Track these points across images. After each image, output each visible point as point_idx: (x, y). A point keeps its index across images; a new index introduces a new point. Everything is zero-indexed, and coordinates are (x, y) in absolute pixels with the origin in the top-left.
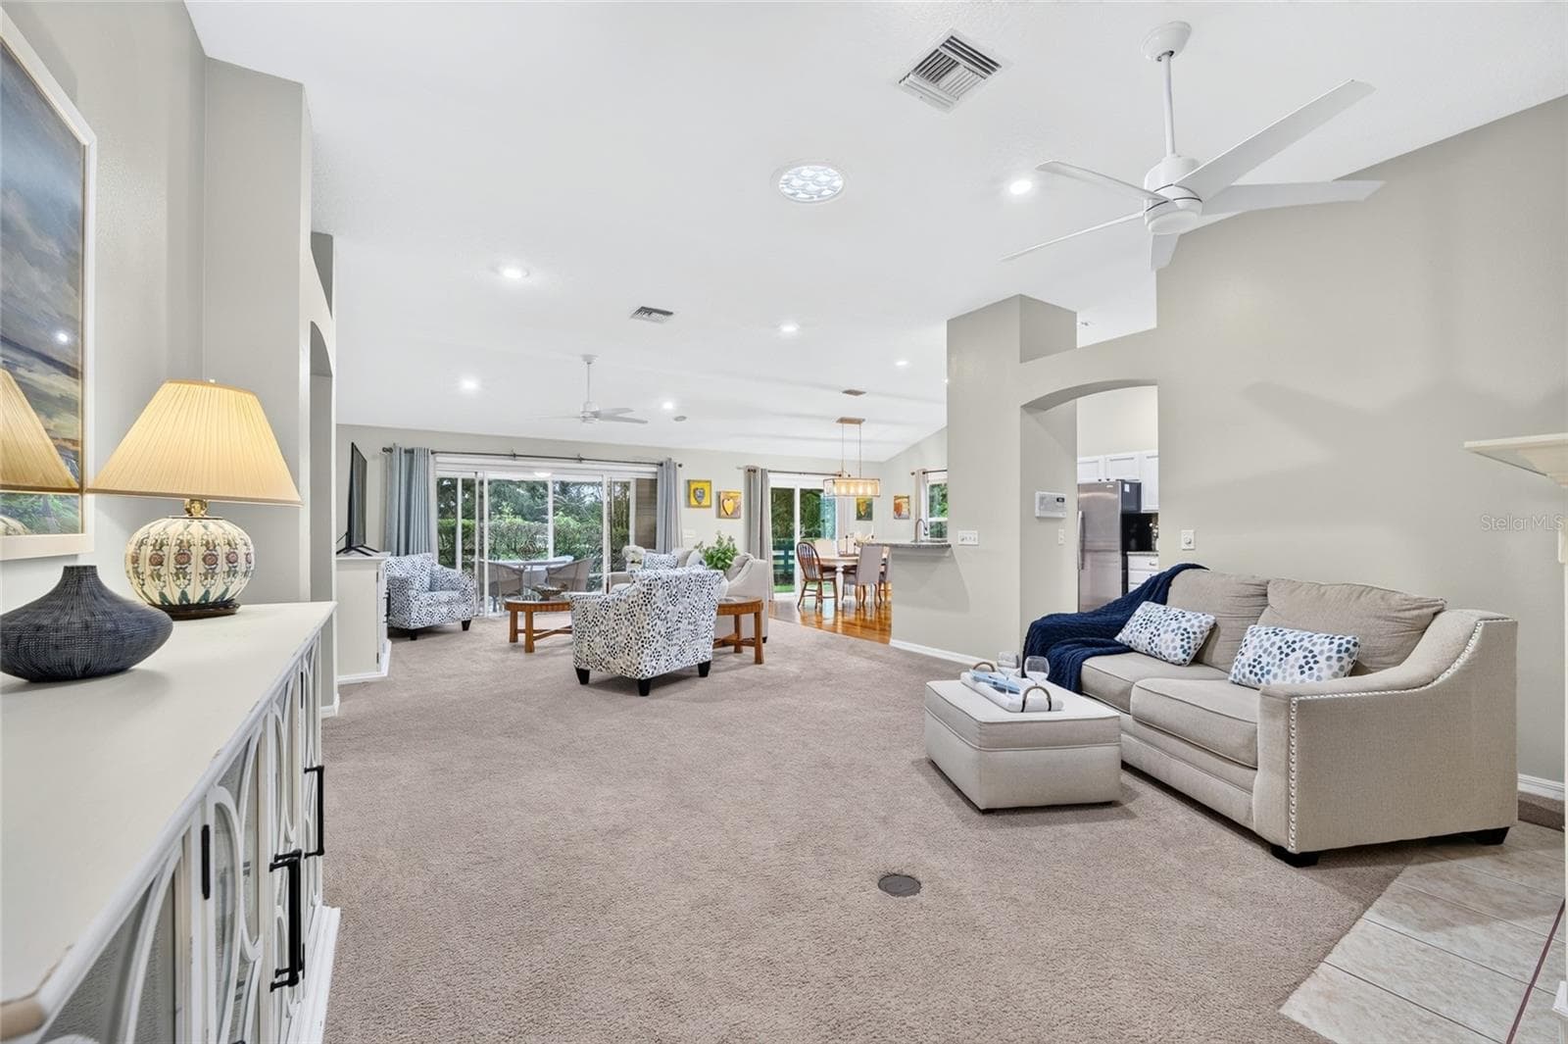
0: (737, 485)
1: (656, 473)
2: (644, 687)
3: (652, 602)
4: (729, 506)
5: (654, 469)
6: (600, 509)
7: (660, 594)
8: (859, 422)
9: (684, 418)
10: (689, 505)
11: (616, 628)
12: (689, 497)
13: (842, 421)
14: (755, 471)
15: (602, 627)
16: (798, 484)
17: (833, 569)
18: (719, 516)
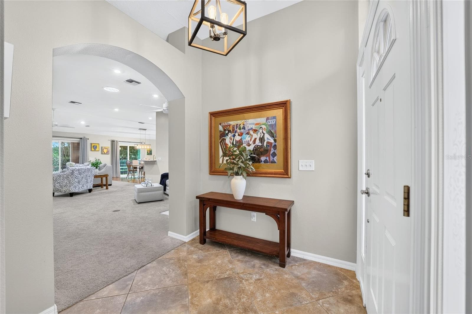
0: (109, 145)
1: (79, 141)
2: (72, 195)
3: (74, 174)
4: (105, 151)
5: (79, 140)
6: (58, 151)
7: (76, 173)
8: (145, 130)
9: (89, 126)
10: (91, 150)
11: (63, 181)
12: (91, 148)
13: (140, 129)
14: (114, 141)
15: (59, 181)
16: (129, 145)
17: (136, 168)
18: (102, 154)
